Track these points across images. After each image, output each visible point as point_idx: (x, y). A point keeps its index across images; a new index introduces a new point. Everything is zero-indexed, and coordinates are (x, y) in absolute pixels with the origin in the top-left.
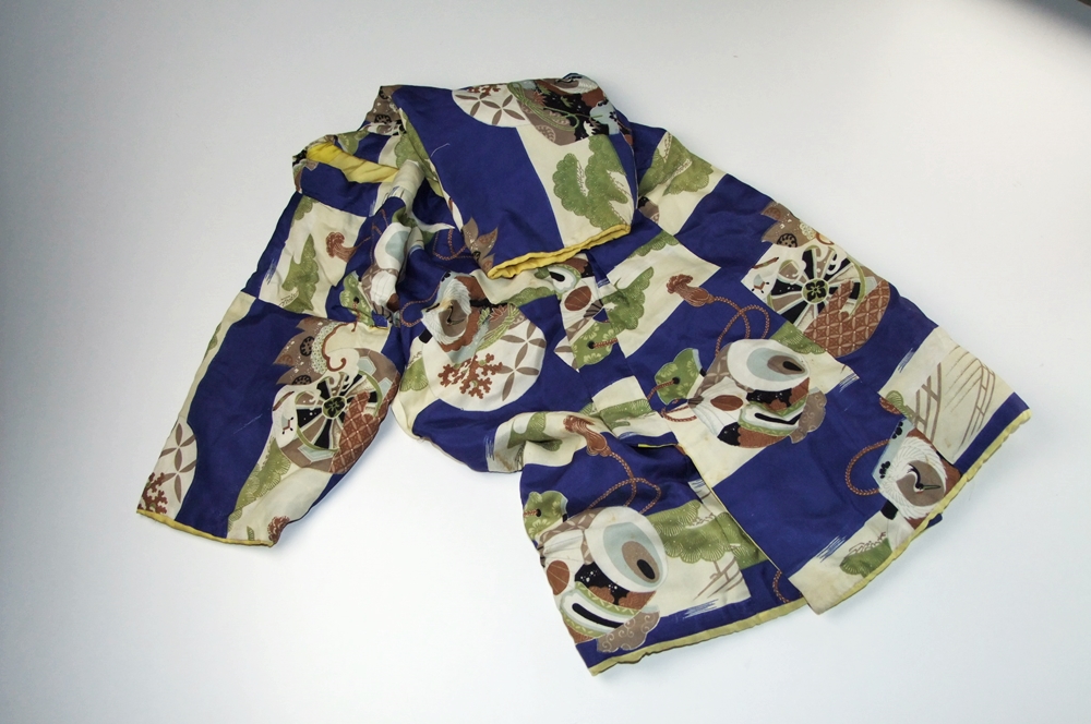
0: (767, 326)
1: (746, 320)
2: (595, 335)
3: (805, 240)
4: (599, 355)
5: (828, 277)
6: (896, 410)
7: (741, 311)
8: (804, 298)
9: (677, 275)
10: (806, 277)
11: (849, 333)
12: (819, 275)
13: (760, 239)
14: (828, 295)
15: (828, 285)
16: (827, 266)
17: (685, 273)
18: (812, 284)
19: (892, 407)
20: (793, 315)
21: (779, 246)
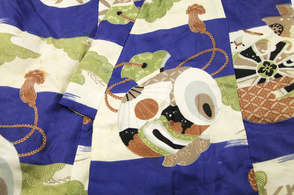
0: (221, 69)
1: (213, 56)
2: (127, 10)
3: (288, 35)
4: (118, 21)
5: (282, 66)
6: (256, 186)
7: (215, 49)
8: (257, 69)
9: (200, 4)
10: (269, 56)
11: (265, 109)
12: (278, 61)
13: (263, 17)
14: (273, 77)
15: (278, 71)
16: (287, 59)
17: (205, 7)
18: (269, 64)
19: (255, 182)
20: (241, 74)
21: (270, 29)
